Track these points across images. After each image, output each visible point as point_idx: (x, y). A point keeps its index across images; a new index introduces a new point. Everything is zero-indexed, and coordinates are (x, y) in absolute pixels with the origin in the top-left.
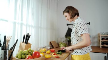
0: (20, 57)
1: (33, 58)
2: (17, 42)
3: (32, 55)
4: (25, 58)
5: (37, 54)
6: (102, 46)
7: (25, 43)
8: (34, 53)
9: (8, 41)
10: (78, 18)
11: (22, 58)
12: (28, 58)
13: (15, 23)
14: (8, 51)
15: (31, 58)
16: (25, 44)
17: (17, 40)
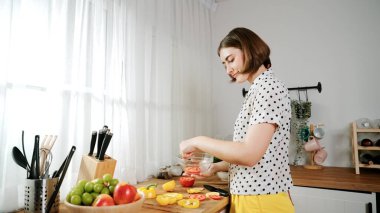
0: (78, 200)
1: (116, 204)
2: (72, 153)
3: (111, 194)
4: (91, 204)
5: (128, 192)
6: (361, 169)
7: (97, 157)
8: (117, 187)
9: (47, 151)
10: (266, 72)
11: (82, 204)
12: (100, 204)
13: (67, 94)
14: (44, 181)
15: (109, 204)
16: (96, 162)
17: (74, 147)
